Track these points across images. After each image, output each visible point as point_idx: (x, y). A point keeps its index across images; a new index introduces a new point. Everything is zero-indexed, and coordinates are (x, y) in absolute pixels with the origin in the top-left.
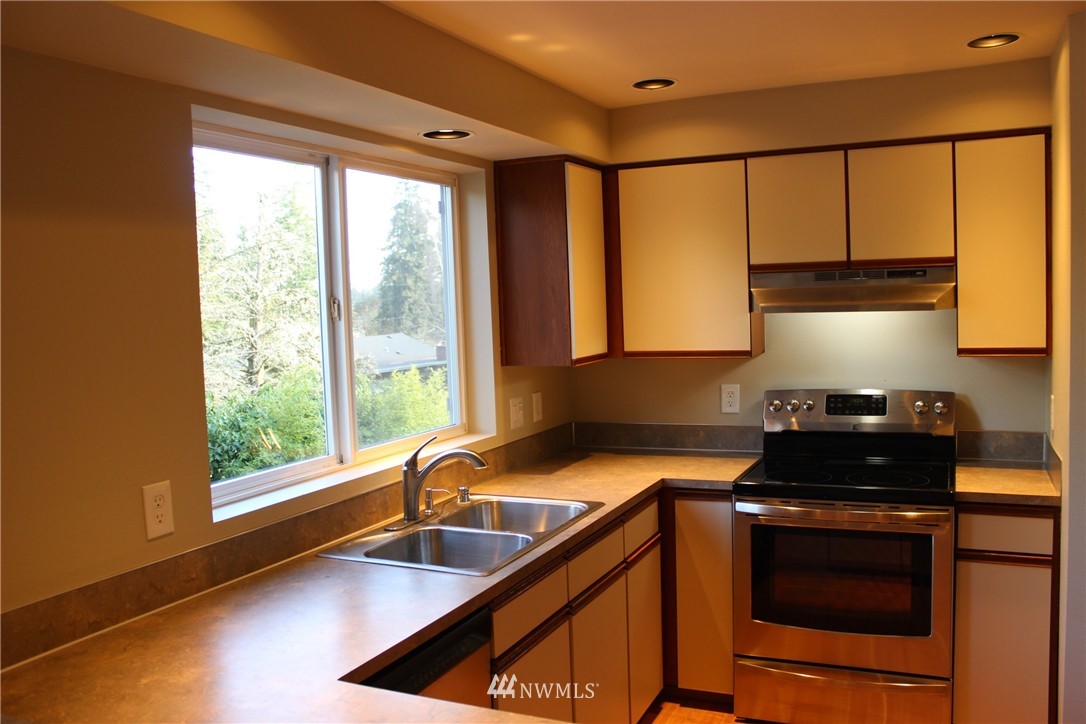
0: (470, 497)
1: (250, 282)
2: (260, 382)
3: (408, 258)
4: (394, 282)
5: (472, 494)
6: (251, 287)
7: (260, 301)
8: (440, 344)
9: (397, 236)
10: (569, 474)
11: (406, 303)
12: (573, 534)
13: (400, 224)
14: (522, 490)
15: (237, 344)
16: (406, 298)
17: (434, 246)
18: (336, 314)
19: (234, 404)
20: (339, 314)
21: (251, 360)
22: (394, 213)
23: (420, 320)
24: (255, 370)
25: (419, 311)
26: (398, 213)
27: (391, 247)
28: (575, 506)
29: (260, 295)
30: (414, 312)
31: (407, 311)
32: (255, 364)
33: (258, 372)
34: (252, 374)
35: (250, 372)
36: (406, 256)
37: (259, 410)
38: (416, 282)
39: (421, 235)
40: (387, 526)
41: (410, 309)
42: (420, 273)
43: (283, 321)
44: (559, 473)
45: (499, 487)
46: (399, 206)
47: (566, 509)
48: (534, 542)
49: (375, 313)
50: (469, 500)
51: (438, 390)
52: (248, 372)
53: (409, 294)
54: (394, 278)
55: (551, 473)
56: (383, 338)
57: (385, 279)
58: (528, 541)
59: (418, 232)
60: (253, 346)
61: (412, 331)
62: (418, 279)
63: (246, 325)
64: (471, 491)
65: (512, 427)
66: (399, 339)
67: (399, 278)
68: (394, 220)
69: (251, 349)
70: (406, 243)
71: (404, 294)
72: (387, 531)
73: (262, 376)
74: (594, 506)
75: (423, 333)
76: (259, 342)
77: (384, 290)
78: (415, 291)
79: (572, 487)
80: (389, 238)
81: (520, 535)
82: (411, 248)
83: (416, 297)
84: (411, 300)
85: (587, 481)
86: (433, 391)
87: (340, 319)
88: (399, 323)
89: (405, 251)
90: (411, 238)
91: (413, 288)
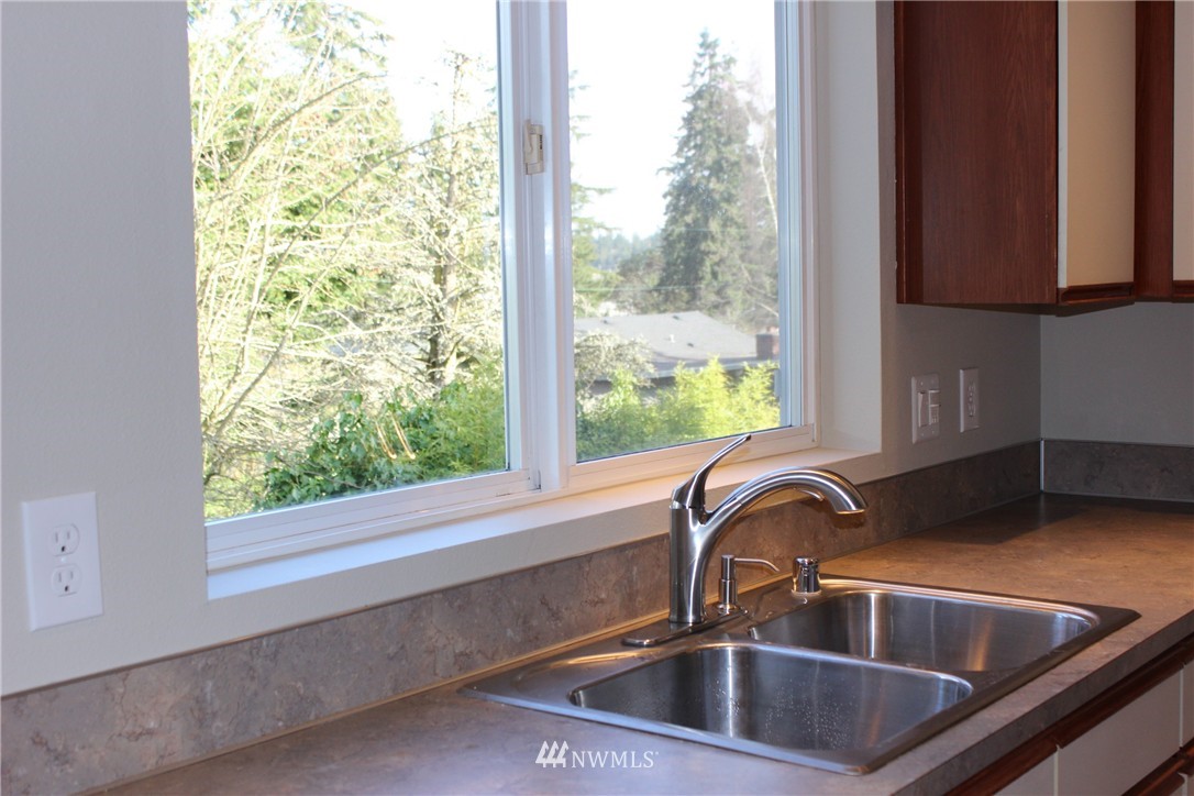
0: (821, 582)
1: (437, 207)
2: (448, 381)
3: (711, 186)
4: (687, 225)
5: (825, 576)
6: (437, 214)
7: (451, 240)
8: (763, 332)
9: (695, 147)
10: (1040, 545)
11: (708, 263)
12: (1073, 680)
13: (699, 127)
14: (937, 573)
15: (412, 313)
16: (707, 253)
17: (758, 165)
18: (535, 157)
19: (399, 412)
20: (541, 158)
21: (434, 341)
22: (690, 107)
23: (730, 292)
24: (441, 358)
25: (729, 278)
26: (696, 108)
27: (683, 166)
28: (1066, 616)
29: (453, 230)
30: (720, 277)
31: (708, 276)
32: (440, 348)
33: (444, 364)
34: (435, 365)
35: (433, 361)
36: (709, 181)
37: (440, 425)
38: (724, 225)
39: (736, 147)
40: (632, 633)
41: (715, 275)
42: (733, 211)
43: (490, 274)
44: (1015, 542)
45: (885, 564)
46: (699, 95)
47: (1047, 621)
48: (978, 695)
49: (653, 279)
50: (817, 587)
51: (758, 402)
52: (429, 361)
53: (713, 247)
54: (688, 219)
55: (1001, 542)
56: (668, 317)
57: (673, 221)
58: (962, 691)
59: (729, 141)
60: (437, 315)
61: (717, 309)
62: (727, 222)
63: (427, 279)
64: (823, 568)
65: (914, 440)
66: (694, 321)
67: (696, 221)
68: (689, 120)
69: (433, 321)
70: (709, 159)
71: (703, 246)
72: (627, 645)
73: (451, 372)
74: (1113, 620)
75: (734, 313)
76: (450, 310)
77: (668, 240)
78: (723, 242)
79: (1053, 573)
80: (681, 149)
81: (943, 676)
82: (717, 169)
83: (725, 252)
84: (716, 258)
85: (1084, 562)
86: (748, 404)
87: (542, 170)
88: (694, 295)
89: (706, 173)
90: (719, 152)
91: (719, 236)
